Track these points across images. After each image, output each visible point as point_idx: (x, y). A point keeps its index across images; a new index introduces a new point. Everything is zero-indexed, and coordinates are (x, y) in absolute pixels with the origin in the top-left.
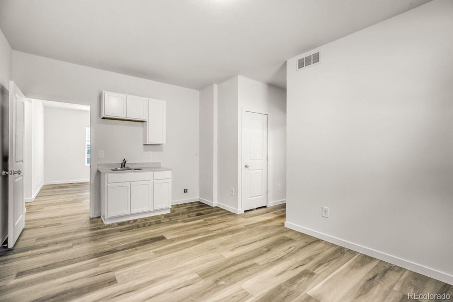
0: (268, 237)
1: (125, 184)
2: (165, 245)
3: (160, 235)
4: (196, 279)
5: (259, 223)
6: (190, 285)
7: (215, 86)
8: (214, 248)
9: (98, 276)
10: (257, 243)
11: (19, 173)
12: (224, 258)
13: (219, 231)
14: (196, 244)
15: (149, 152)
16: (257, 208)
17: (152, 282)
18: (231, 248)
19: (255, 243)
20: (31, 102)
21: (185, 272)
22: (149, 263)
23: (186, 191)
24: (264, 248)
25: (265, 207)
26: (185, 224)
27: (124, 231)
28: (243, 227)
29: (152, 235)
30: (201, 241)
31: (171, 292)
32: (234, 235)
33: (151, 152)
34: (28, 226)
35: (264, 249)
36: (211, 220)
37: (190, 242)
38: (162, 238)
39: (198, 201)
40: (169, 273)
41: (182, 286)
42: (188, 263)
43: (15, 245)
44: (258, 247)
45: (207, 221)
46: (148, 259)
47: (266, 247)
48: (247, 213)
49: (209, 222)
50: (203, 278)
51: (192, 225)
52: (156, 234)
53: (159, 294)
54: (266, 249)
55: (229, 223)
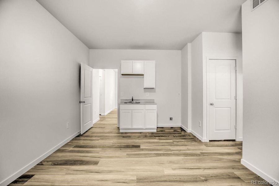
0: (215, 168)
1: (129, 111)
2: (136, 151)
3: (139, 144)
4: (133, 180)
5: (216, 153)
6: (126, 183)
7: (189, 45)
8: (163, 163)
9: (94, 158)
10: (200, 170)
11: (84, 102)
12: (163, 173)
13: (177, 152)
14: (154, 157)
15: (147, 93)
16: (225, 140)
17: (110, 172)
18: (174, 168)
19: (197, 170)
20: (105, 70)
21: (131, 173)
22: (119, 159)
23: (171, 119)
24: (203, 177)
25: (234, 140)
26: (159, 141)
27: (125, 137)
28: (199, 153)
29: (135, 143)
30: (159, 155)
31: (113, 182)
32: (186, 158)
33: (148, 93)
34: (94, 126)
35: (201, 178)
36: (178, 142)
37: (151, 154)
38: (138, 147)
39: (180, 126)
40: (123, 170)
41: (122, 181)
42: (138, 168)
43: (84, 133)
44: (197, 174)
45: (174, 142)
46: (121, 157)
47: (205, 177)
48: (212, 143)
49: (175, 143)
50: (137, 182)
51: (162, 143)
52: (137, 143)
53: (107, 180)
54: (203, 178)
55: (189, 147)
